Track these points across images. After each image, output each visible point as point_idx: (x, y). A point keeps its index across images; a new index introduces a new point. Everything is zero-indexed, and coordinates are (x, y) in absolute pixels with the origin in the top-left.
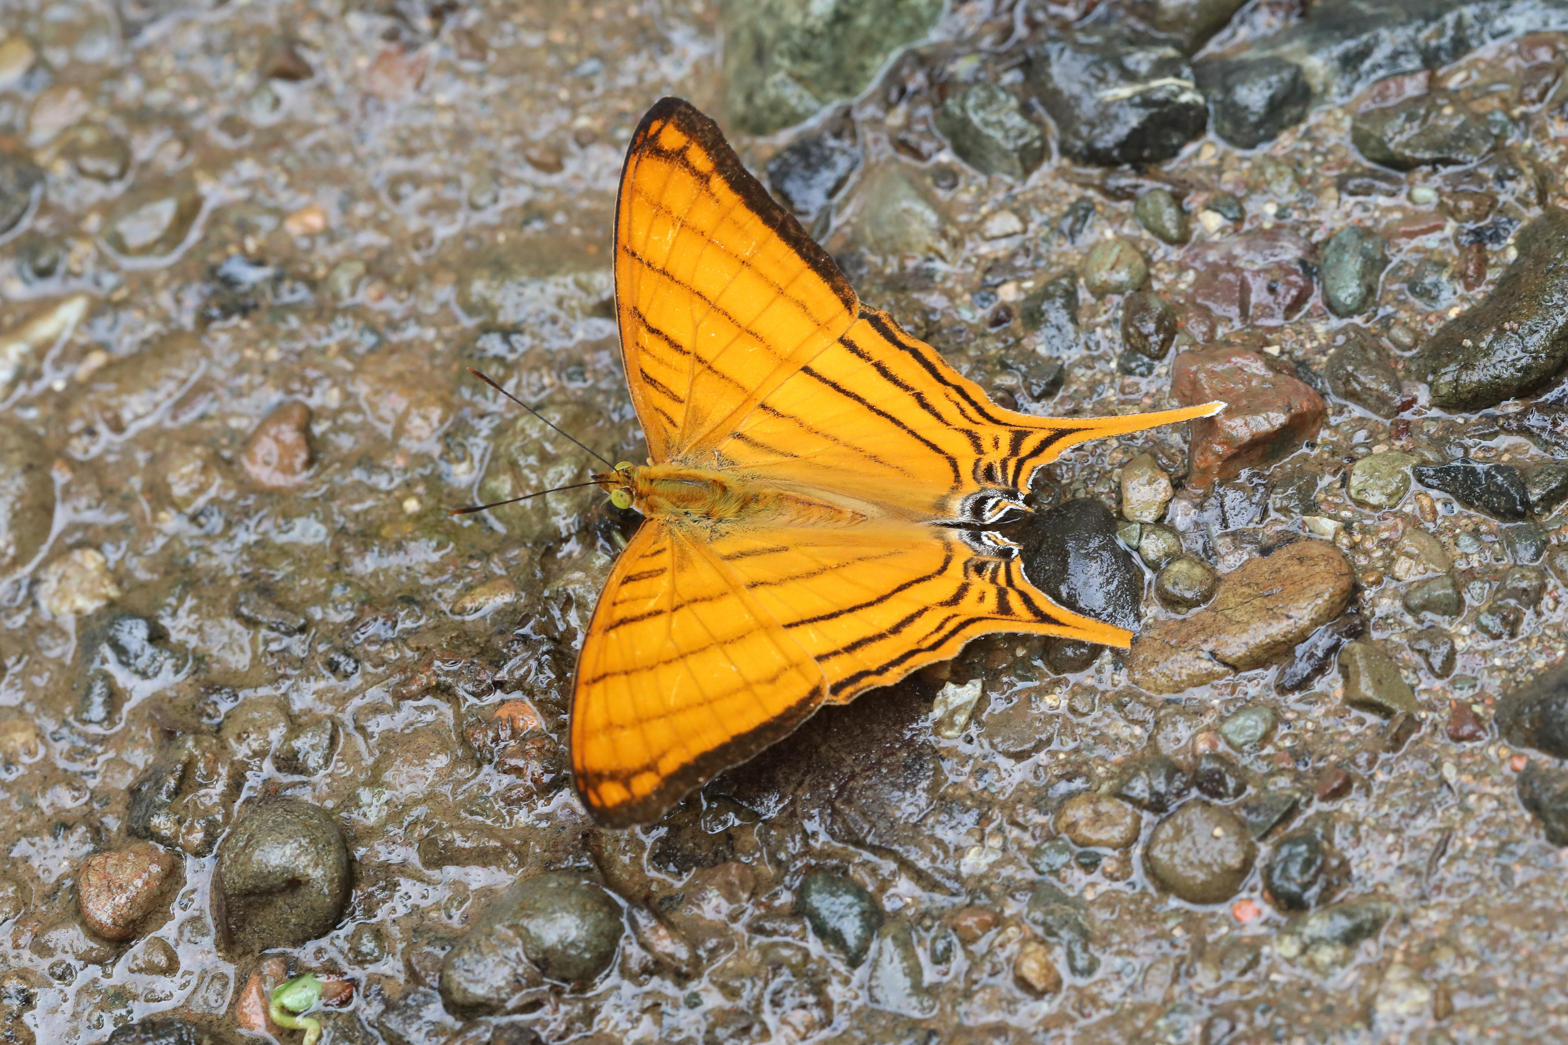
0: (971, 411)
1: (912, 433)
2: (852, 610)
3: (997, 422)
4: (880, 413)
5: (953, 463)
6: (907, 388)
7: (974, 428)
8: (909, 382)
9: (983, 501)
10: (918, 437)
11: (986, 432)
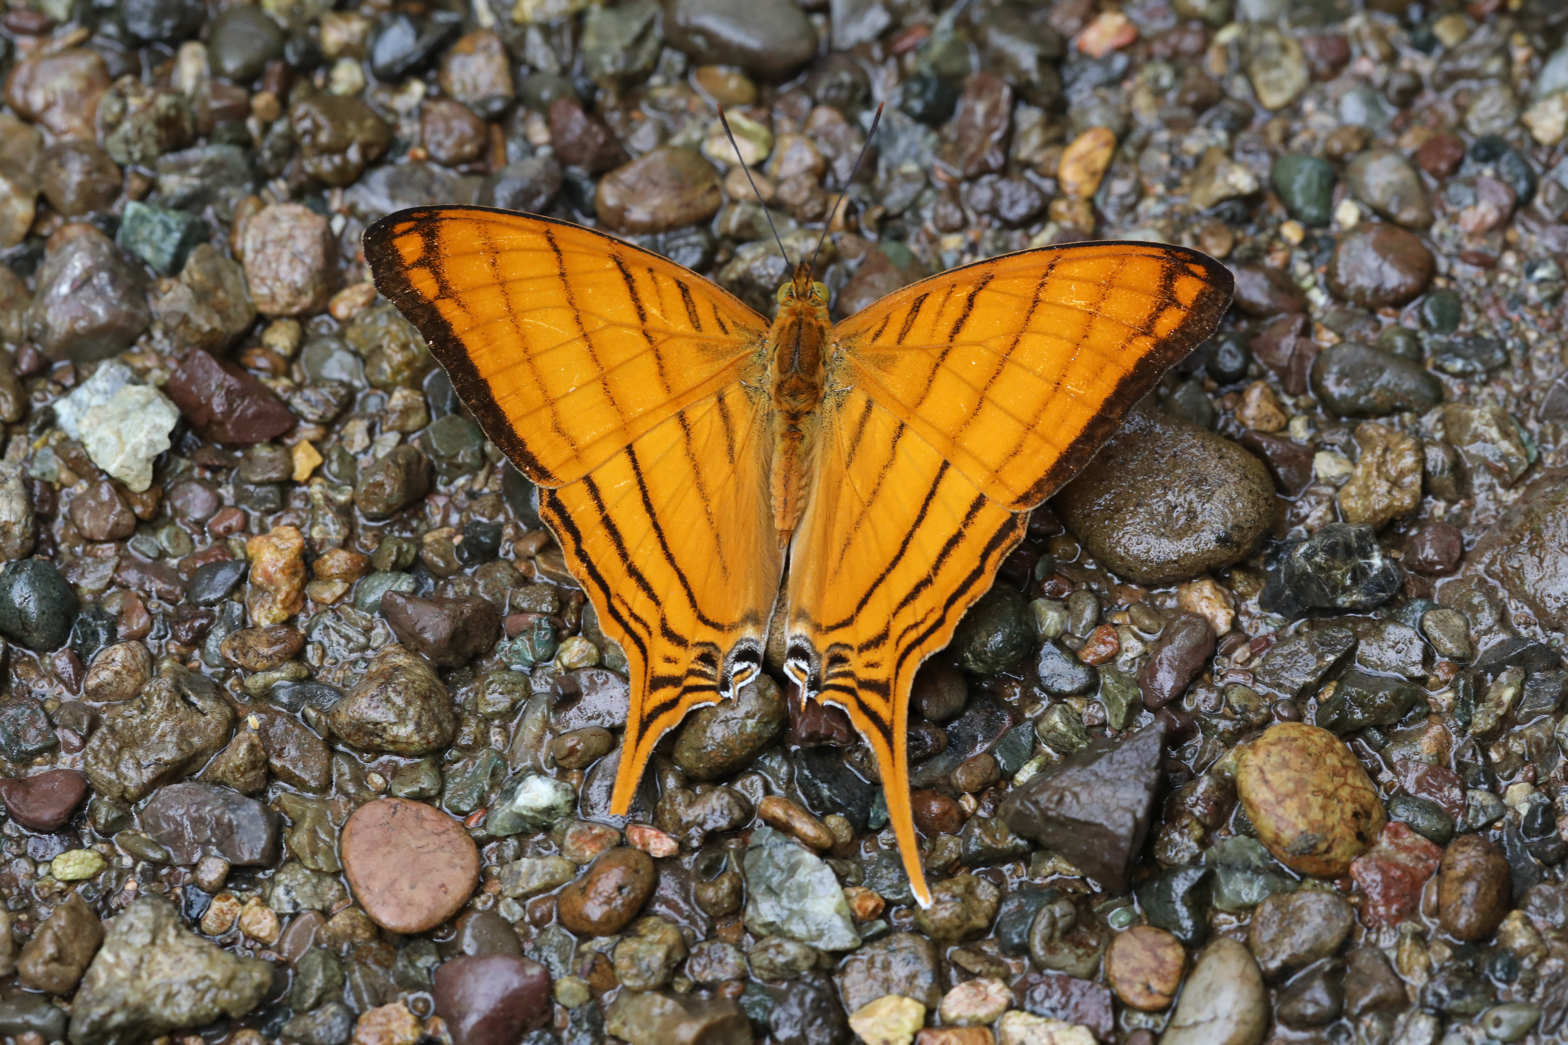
0: (913, 635)
1: (881, 579)
2: (656, 526)
3: (899, 664)
4: (906, 543)
5: (847, 623)
6: (936, 568)
7: (891, 642)
8: (943, 571)
9: (804, 655)
10: (876, 585)
11: (887, 654)
